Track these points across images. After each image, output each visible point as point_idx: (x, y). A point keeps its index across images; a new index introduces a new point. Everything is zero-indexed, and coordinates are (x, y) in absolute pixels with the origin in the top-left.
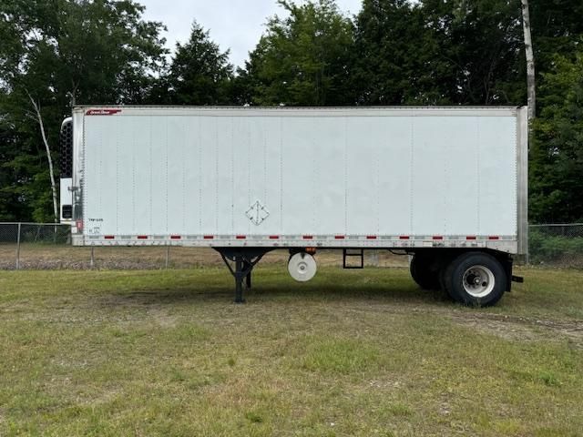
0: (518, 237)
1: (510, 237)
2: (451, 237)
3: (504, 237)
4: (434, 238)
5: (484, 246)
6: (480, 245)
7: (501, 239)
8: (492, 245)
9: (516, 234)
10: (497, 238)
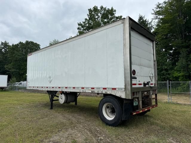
0: (125, 88)
1: (121, 89)
2: (97, 88)
3: (119, 89)
4: (92, 88)
5: (110, 93)
6: (108, 93)
7: (117, 90)
8: (113, 93)
9: (124, 87)
10: (115, 89)
